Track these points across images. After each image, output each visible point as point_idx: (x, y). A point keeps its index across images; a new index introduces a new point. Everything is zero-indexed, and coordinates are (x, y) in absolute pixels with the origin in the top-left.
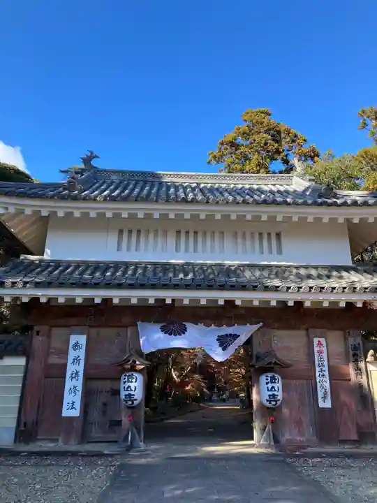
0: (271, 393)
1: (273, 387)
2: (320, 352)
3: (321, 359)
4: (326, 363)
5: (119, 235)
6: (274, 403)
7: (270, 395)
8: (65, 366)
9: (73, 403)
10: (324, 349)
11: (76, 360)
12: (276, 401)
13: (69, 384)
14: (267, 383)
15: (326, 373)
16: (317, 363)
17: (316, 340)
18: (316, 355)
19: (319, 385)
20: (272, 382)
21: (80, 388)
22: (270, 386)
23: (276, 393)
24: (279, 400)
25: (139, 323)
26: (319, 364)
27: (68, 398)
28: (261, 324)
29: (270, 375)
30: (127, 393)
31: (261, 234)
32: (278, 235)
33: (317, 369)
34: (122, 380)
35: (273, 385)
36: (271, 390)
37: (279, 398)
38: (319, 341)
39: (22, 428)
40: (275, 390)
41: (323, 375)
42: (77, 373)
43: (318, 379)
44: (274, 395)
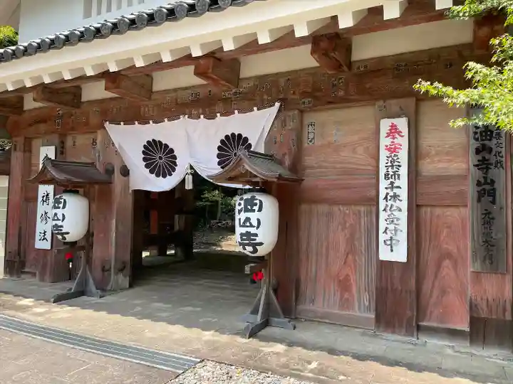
1: (248, 219)
2: (393, 150)
3: (393, 163)
4: (404, 171)
7: (242, 235)
9: (45, 232)
10: (403, 142)
12: (255, 246)
13: (41, 208)
14: (240, 212)
15: (403, 193)
16: (382, 172)
17: (385, 125)
18: (384, 154)
19: (383, 216)
20: (247, 210)
23: (253, 230)
24: (261, 244)
25: (107, 125)
26: (387, 176)
27: (40, 227)
28: (277, 105)
33: (383, 184)
35: (249, 215)
37: (259, 240)
38: (393, 127)
40: (251, 226)
41: (395, 197)
42: (48, 195)
43: (382, 204)
44: (248, 234)
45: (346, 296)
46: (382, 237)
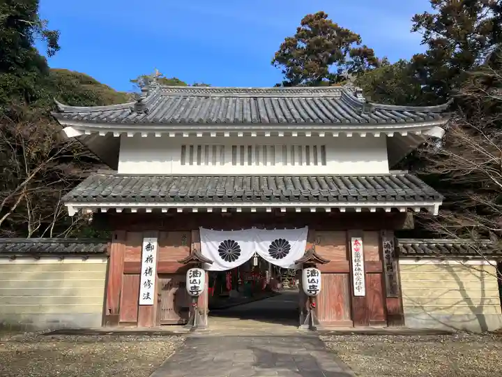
0: (311, 284)
1: (313, 280)
2: (357, 250)
3: (357, 256)
4: (362, 259)
5: (182, 149)
6: (314, 292)
7: (310, 286)
8: (140, 264)
9: (148, 293)
10: (361, 247)
11: (149, 259)
12: (316, 291)
13: (144, 278)
14: (308, 276)
15: (362, 268)
16: (353, 259)
17: (353, 240)
18: (353, 251)
19: (355, 277)
20: (312, 275)
21: (153, 281)
22: (311, 278)
23: (315, 284)
24: (318, 290)
25: (201, 228)
26: (355, 260)
27: (144, 290)
28: (307, 227)
29: (311, 269)
30: (193, 285)
31: (307, 147)
32: (323, 148)
33: (354, 264)
34: (188, 275)
35: (313, 277)
36: (311, 282)
37: (318, 288)
38: (356, 241)
39: (108, 313)
40: (315, 282)
41: (359, 269)
42: (150, 269)
43: (354, 272)
44: (313, 286)
45: (339, 313)
46: (355, 286)
